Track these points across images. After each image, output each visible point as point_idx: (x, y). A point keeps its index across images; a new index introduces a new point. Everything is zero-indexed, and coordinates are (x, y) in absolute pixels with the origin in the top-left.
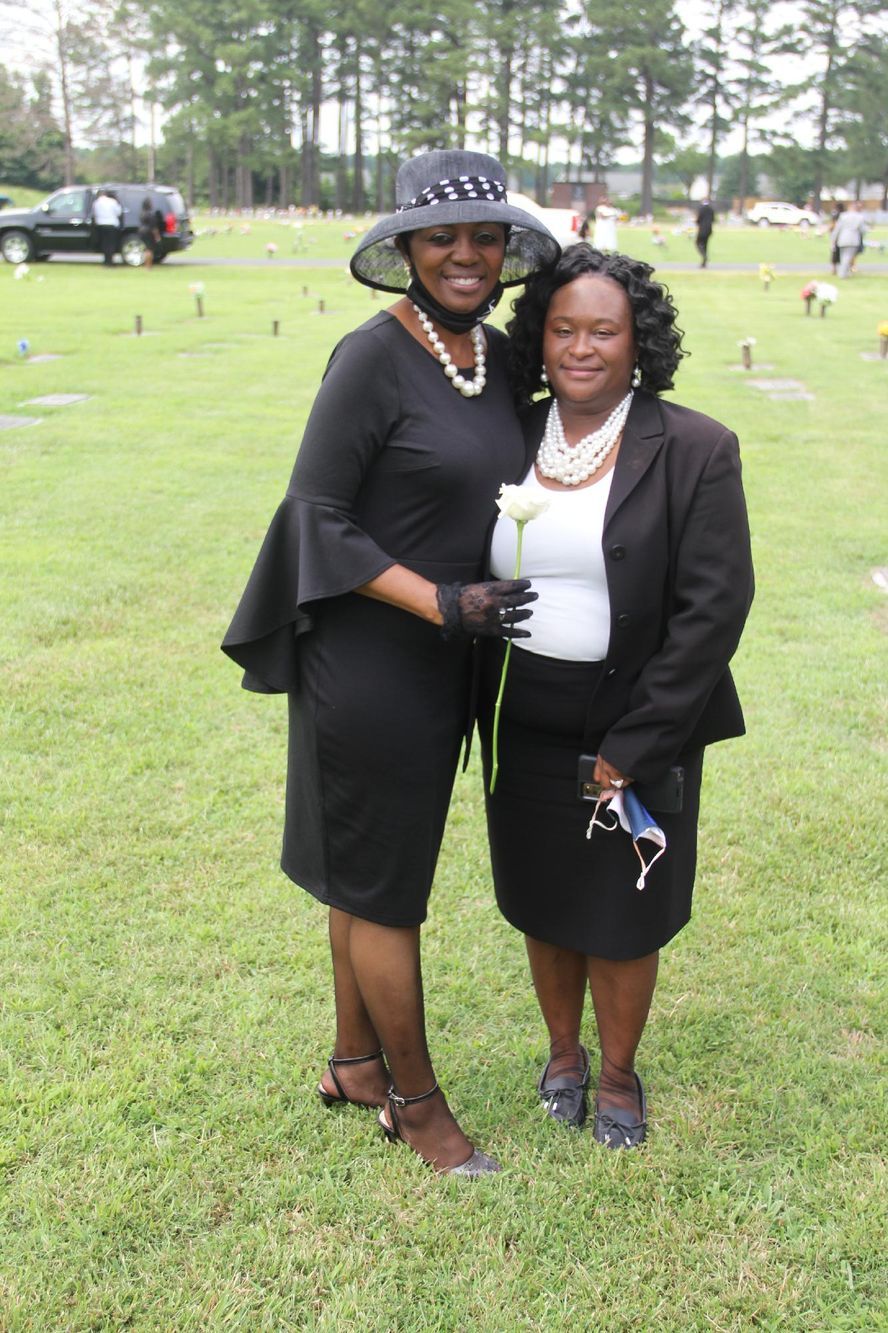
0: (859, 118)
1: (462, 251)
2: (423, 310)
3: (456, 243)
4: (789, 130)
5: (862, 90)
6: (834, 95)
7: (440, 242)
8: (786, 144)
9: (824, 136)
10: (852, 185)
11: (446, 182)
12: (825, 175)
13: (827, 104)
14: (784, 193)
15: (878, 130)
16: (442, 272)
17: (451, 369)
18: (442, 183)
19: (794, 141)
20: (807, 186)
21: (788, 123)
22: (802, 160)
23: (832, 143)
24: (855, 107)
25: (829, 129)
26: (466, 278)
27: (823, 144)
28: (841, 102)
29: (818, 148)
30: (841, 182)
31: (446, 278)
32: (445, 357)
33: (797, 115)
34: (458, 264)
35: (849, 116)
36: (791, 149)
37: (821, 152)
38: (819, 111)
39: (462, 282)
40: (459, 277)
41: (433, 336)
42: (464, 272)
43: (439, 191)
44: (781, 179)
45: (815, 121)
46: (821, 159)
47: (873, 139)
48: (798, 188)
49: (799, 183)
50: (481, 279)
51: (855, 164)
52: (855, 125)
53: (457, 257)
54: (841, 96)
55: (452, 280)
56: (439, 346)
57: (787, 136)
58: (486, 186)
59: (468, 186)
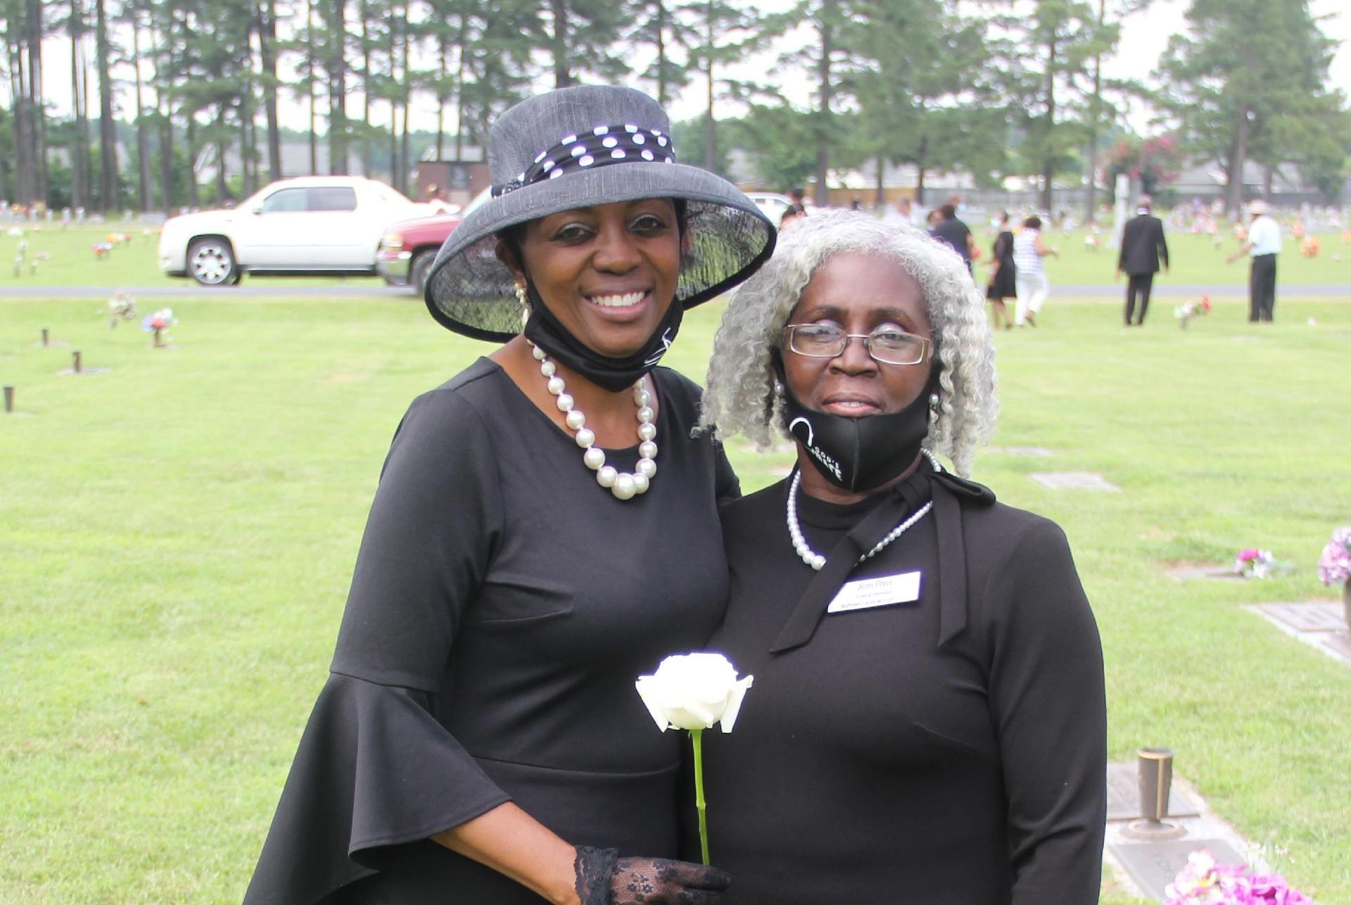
0: (874, 65)
1: (613, 250)
2: (550, 354)
3: (600, 238)
4: (774, 82)
5: (879, 24)
6: (835, 34)
7: (569, 238)
8: (771, 103)
9: (826, 92)
10: (871, 166)
11: (572, 138)
12: (831, 151)
13: (828, 46)
14: (772, 179)
15: (904, 85)
16: (580, 289)
17: (594, 457)
18: (565, 141)
19: (782, 98)
20: (804, 169)
21: (771, 72)
22: (797, 127)
23: (838, 103)
24: (869, 50)
25: (834, 81)
26: (622, 294)
27: (825, 104)
28: (849, 41)
29: (817, 109)
30: (853, 162)
31: (589, 298)
32: (585, 437)
33: (784, 59)
34: (607, 272)
35: (860, 64)
36: (778, 112)
37: (824, 115)
38: (817, 55)
39: (616, 301)
40: (610, 293)
41: (565, 401)
42: (617, 284)
43: (561, 155)
44: (766, 157)
45: (812, 69)
46: (824, 126)
47: (899, 98)
48: (791, 171)
49: (794, 162)
50: (647, 293)
51: (873, 136)
52: (870, 74)
53: (602, 261)
54: (848, 31)
55: (600, 300)
56: (576, 418)
57: (771, 91)
58: (639, 140)
59: (610, 142)
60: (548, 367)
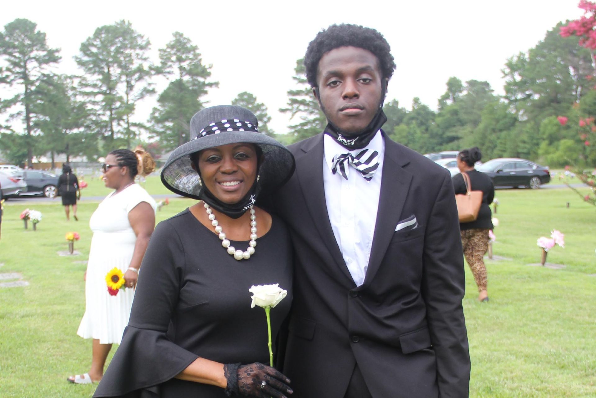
0: (48, 118)
1: (227, 166)
3: (223, 161)
4: (9, 124)
5: (47, 103)
6: (31, 106)
7: (213, 161)
8: (8, 132)
9: (29, 128)
10: (49, 154)
11: (214, 124)
12: (33, 149)
13: (28, 111)
14: (12, 160)
15: (59, 125)
16: (216, 179)
17: (226, 243)
18: (211, 125)
19: (12, 130)
20: (24, 156)
21: (7, 121)
22: (18, 141)
23: (35, 132)
24: (44, 112)
25: (31, 124)
26: (230, 181)
27: (29, 132)
28: (36, 109)
29: (26, 134)
30: (42, 153)
31: (219, 183)
32: (222, 236)
33: (12, 116)
34: (224, 173)
35: (42, 117)
36: (11, 135)
37: (29, 136)
38: (24, 114)
40: (226, 182)
41: (215, 223)
42: (228, 178)
43: (209, 130)
44: (8, 152)
45: (23, 120)
46: (29, 140)
47: (56, 130)
48: (19, 157)
49: (20, 153)
50: (241, 181)
51: (49, 143)
52: (45, 121)
53: (223, 169)
54: (35, 106)
55: (222, 184)
56: (218, 229)
57: (7, 128)
58: (239, 125)
59: (227, 125)
60: (209, 211)
